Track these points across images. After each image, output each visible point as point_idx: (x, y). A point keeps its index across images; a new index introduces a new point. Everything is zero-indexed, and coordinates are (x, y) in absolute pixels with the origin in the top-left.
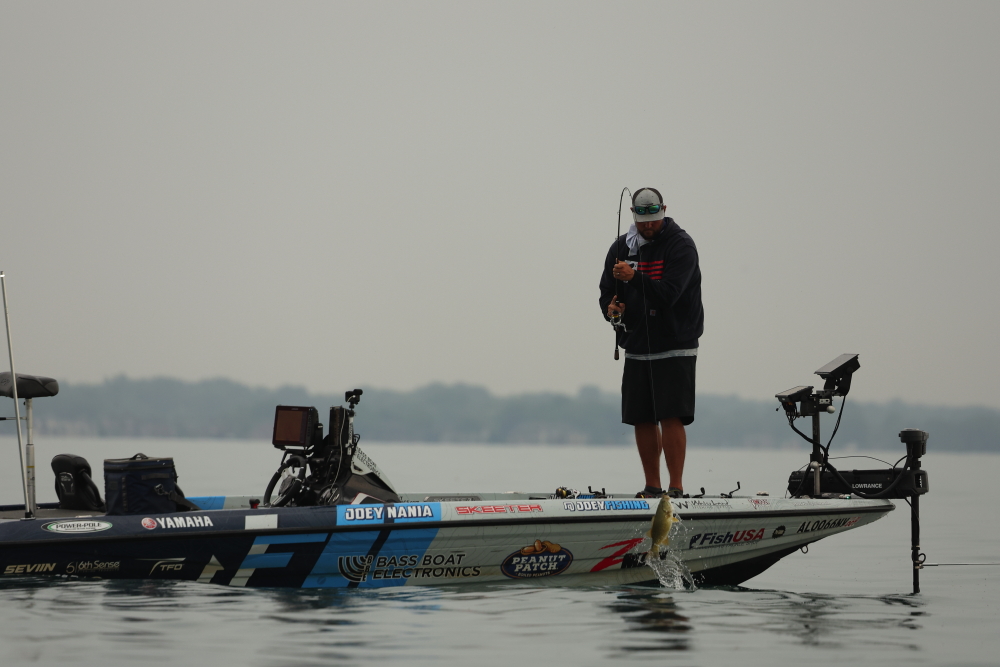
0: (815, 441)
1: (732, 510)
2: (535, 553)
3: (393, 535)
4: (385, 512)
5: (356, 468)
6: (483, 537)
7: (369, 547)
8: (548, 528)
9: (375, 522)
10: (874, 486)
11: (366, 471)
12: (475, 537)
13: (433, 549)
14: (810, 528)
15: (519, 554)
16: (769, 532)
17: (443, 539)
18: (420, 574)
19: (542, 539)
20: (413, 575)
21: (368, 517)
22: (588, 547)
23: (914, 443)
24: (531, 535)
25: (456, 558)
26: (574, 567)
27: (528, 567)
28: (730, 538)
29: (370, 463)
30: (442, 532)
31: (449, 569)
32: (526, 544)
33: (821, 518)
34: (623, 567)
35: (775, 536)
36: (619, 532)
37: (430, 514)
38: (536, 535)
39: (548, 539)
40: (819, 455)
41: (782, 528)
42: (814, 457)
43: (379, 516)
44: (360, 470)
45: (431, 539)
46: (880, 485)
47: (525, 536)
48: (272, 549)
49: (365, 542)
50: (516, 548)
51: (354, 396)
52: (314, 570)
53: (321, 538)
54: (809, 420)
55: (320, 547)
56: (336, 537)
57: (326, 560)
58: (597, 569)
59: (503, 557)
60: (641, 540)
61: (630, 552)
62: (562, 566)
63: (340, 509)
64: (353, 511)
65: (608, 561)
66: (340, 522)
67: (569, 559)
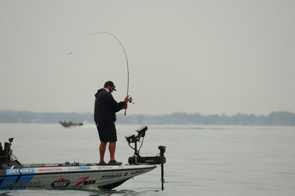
0: (136, 149)
1: (113, 169)
2: (60, 181)
3: (22, 177)
4: (20, 171)
5: (12, 159)
6: (46, 177)
8: (64, 175)
9: (17, 174)
10: (151, 161)
11: (14, 159)
12: (44, 177)
13: (32, 181)
14: (134, 173)
15: (56, 182)
16: (123, 174)
17: (35, 178)
18: (29, 187)
20: (27, 188)
21: (15, 172)
22: (74, 179)
23: (162, 149)
24: (59, 177)
25: (39, 183)
26: (70, 185)
27: (58, 185)
29: (15, 157)
30: (35, 176)
31: (37, 186)
32: (57, 179)
34: (84, 184)
35: (125, 175)
36: (83, 175)
37: (32, 171)
39: (64, 177)
40: (137, 153)
41: (127, 173)
42: (135, 153)
43: (18, 172)
45: (32, 178)
46: (153, 161)
47: (57, 177)
49: (14, 179)
50: (55, 180)
51: (11, 140)
52: (1, 186)
53: (2, 178)
54: (134, 143)
55: (2, 181)
56: (6, 178)
57: (4, 184)
58: (77, 185)
59: (51, 182)
60: (89, 177)
61: (86, 180)
62: (67, 185)
63: (7, 170)
64: (12, 171)
65: (79, 183)
66: (7, 174)
67: (69, 183)
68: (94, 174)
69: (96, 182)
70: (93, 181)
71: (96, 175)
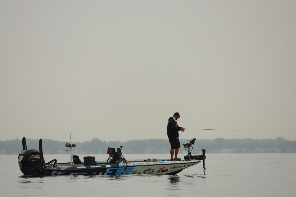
0: (189, 151)
1: (178, 163)
2: (148, 170)
3: (128, 168)
4: (126, 164)
5: (121, 157)
6: (141, 168)
8: (150, 166)
9: (125, 166)
11: (123, 158)
13: (133, 170)
15: (146, 170)
16: (183, 166)
18: (131, 173)
19: (150, 168)
22: (156, 169)
23: (204, 151)
25: (137, 171)
26: (154, 172)
27: (147, 172)
28: (177, 167)
29: (123, 157)
30: (135, 167)
32: (147, 169)
33: (190, 164)
35: (184, 166)
36: (161, 166)
37: (133, 164)
40: (189, 153)
41: (185, 165)
42: (189, 154)
45: (133, 168)
46: (199, 158)
47: (147, 167)
48: (110, 170)
49: (123, 169)
50: (146, 169)
51: (121, 147)
52: (116, 173)
53: (117, 168)
54: (188, 148)
55: (117, 170)
56: (119, 168)
57: (118, 172)
58: (157, 172)
59: (144, 171)
60: (164, 168)
61: (163, 169)
62: (152, 172)
63: (120, 164)
64: (122, 164)
65: (159, 171)
66: (120, 166)
67: (153, 171)
68: (167, 166)
69: (168, 170)
70: (166, 170)
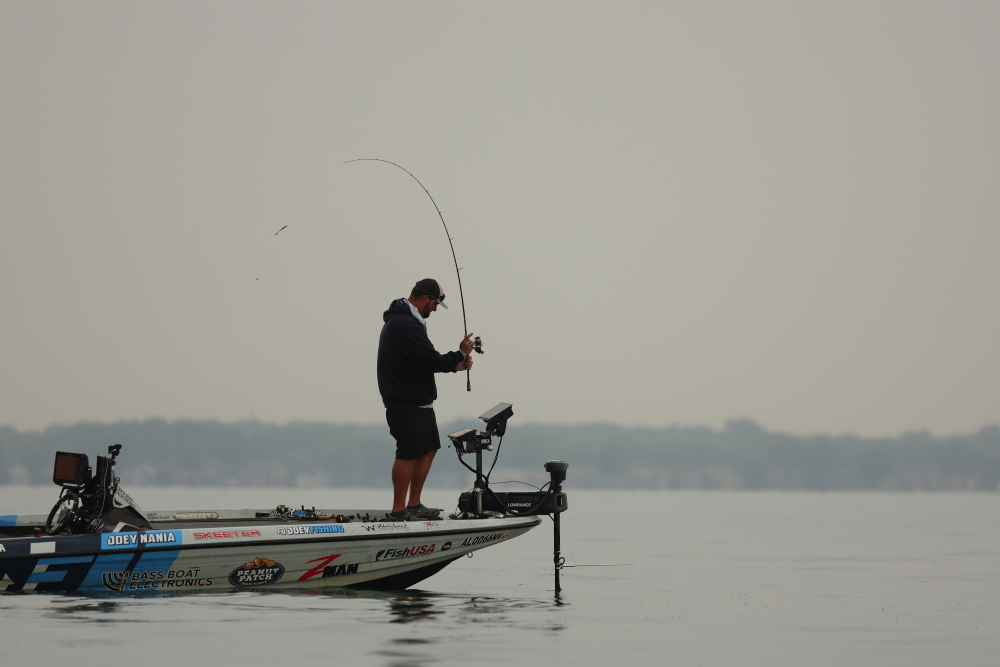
0: (478, 472)
1: (409, 531)
2: (255, 567)
3: (145, 556)
4: (139, 538)
5: (117, 503)
6: (214, 556)
7: (126, 565)
8: (264, 549)
9: (131, 546)
10: (525, 505)
11: (125, 504)
12: (208, 556)
13: (176, 566)
14: (471, 542)
15: (243, 568)
16: (438, 547)
17: (183, 558)
18: (166, 585)
19: (261, 557)
20: (160, 585)
21: (125, 542)
22: (296, 562)
23: (557, 472)
24: (252, 554)
25: (194, 573)
26: (285, 577)
27: (249, 578)
28: (408, 552)
29: (128, 498)
30: (183, 553)
31: (188, 581)
32: (248, 561)
33: (480, 535)
34: (324, 576)
35: (443, 549)
36: (321, 550)
37: (173, 539)
38: (255, 554)
39: (265, 556)
40: (481, 482)
41: (449, 543)
42: (478, 484)
43: (134, 542)
44: (120, 504)
45: (174, 559)
46: (529, 505)
47: (247, 554)
48: (51, 568)
49: (123, 561)
50: (240, 563)
51: (115, 450)
52: (84, 583)
53: (89, 559)
54: (473, 455)
55: (88, 566)
56: (101, 558)
57: (93, 576)
58: (303, 578)
59: (230, 571)
60: (338, 556)
61: (331, 564)
62: (276, 576)
63: (104, 536)
64: (116, 538)
65: (312, 572)
66: (104, 547)
67: (282, 571)
68: (355, 548)
69: (360, 569)
70: (351, 566)
71: (359, 550)
